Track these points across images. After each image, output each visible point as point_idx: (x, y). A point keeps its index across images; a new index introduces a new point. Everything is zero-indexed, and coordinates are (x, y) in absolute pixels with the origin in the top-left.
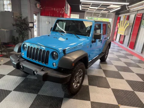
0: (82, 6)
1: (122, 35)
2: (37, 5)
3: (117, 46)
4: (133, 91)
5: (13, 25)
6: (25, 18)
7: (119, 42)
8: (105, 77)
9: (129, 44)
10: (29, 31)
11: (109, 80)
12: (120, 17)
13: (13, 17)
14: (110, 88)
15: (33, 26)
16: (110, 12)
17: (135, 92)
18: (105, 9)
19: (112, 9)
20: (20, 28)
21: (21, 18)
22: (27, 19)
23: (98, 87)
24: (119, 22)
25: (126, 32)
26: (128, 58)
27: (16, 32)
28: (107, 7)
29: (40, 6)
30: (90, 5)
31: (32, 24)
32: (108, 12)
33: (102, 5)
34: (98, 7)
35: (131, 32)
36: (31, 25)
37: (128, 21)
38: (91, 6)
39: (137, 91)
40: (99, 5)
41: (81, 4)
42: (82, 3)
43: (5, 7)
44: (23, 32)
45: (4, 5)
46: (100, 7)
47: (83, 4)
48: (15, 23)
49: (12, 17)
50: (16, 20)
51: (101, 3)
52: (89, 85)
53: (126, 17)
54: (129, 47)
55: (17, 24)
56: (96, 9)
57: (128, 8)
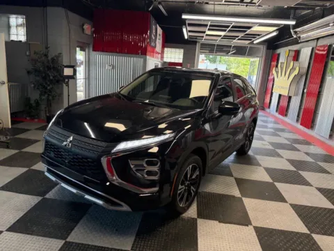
0: (189, 28)
1: (284, 96)
2: (86, 27)
3: (273, 120)
4: (308, 232)
5: (28, 72)
6: (56, 56)
7: (277, 111)
8: (240, 196)
9: (301, 116)
10: (64, 85)
11: (249, 203)
12: (279, 55)
13: (28, 53)
14: (251, 225)
15: (72, 74)
16: (255, 42)
17: (314, 235)
18: (241, 35)
19: (259, 35)
20: (44, 78)
21: (46, 56)
22: (60, 59)
23: (220, 222)
24: (277, 66)
25: (293, 88)
26: (299, 150)
27: (34, 87)
28: (245, 31)
29: (93, 29)
30: (206, 26)
31: (72, 69)
32: (250, 42)
33: (233, 27)
34: (225, 31)
35: (304, 89)
36: (68, 72)
37: (297, 64)
38: (209, 30)
39: (317, 234)
40: (228, 27)
41: (185, 25)
42: (187, 22)
43: (13, 30)
44: (48, 88)
45: (9, 27)
46: (230, 31)
47: (190, 25)
48: (30, 67)
49: (26, 53)
50: (34, 61)
51: (231, 22)
52: (198, 217)
53: (292, 54)
54: (301, 124)
55: (36, 71)
56: (220, 36)
57: (296, 32)
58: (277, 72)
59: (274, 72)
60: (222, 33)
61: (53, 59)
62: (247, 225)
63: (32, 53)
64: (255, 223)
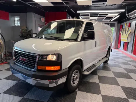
0: (82, 17)
1: (126, 42)
2: (42, 19)
4: (127, 98)
5: (21, 37)
7: (123, 49)
8: (98, 83)
9: (133, 51)
13: (21, 30)
14: (101, 94)
16: (111, 21)
18: (104, 18)
19: (112, 17)
22: (32, 31)
23: (87, 92)
24: (122, 30)
25: (129, 39)
28: (106, 16)
29: (45, 20)
30: (88, 15)
32: (109, 21)
33: (100, 15)
34: (97, 17)
35: (134, 39)
37: (130, 28)
38: (90, 17)
39: (131, 99)
41: (80, 15)
43: (16, 22)
45: (14, 21)
46: (99, 16)
47: (82, 15)
48: (21, 35)
49: (20, 30)
51: (99, 13)
52: (78, 90)
53: (128, 24)
55: (23, 36)
56: (96, 19)
57: (128, 15)
58: (122, 33)
59: (121, 33)
60: (96, 18)
61: (29, 31)
62: (99, 94)
63: (22, 30)
64: (102, 94)
